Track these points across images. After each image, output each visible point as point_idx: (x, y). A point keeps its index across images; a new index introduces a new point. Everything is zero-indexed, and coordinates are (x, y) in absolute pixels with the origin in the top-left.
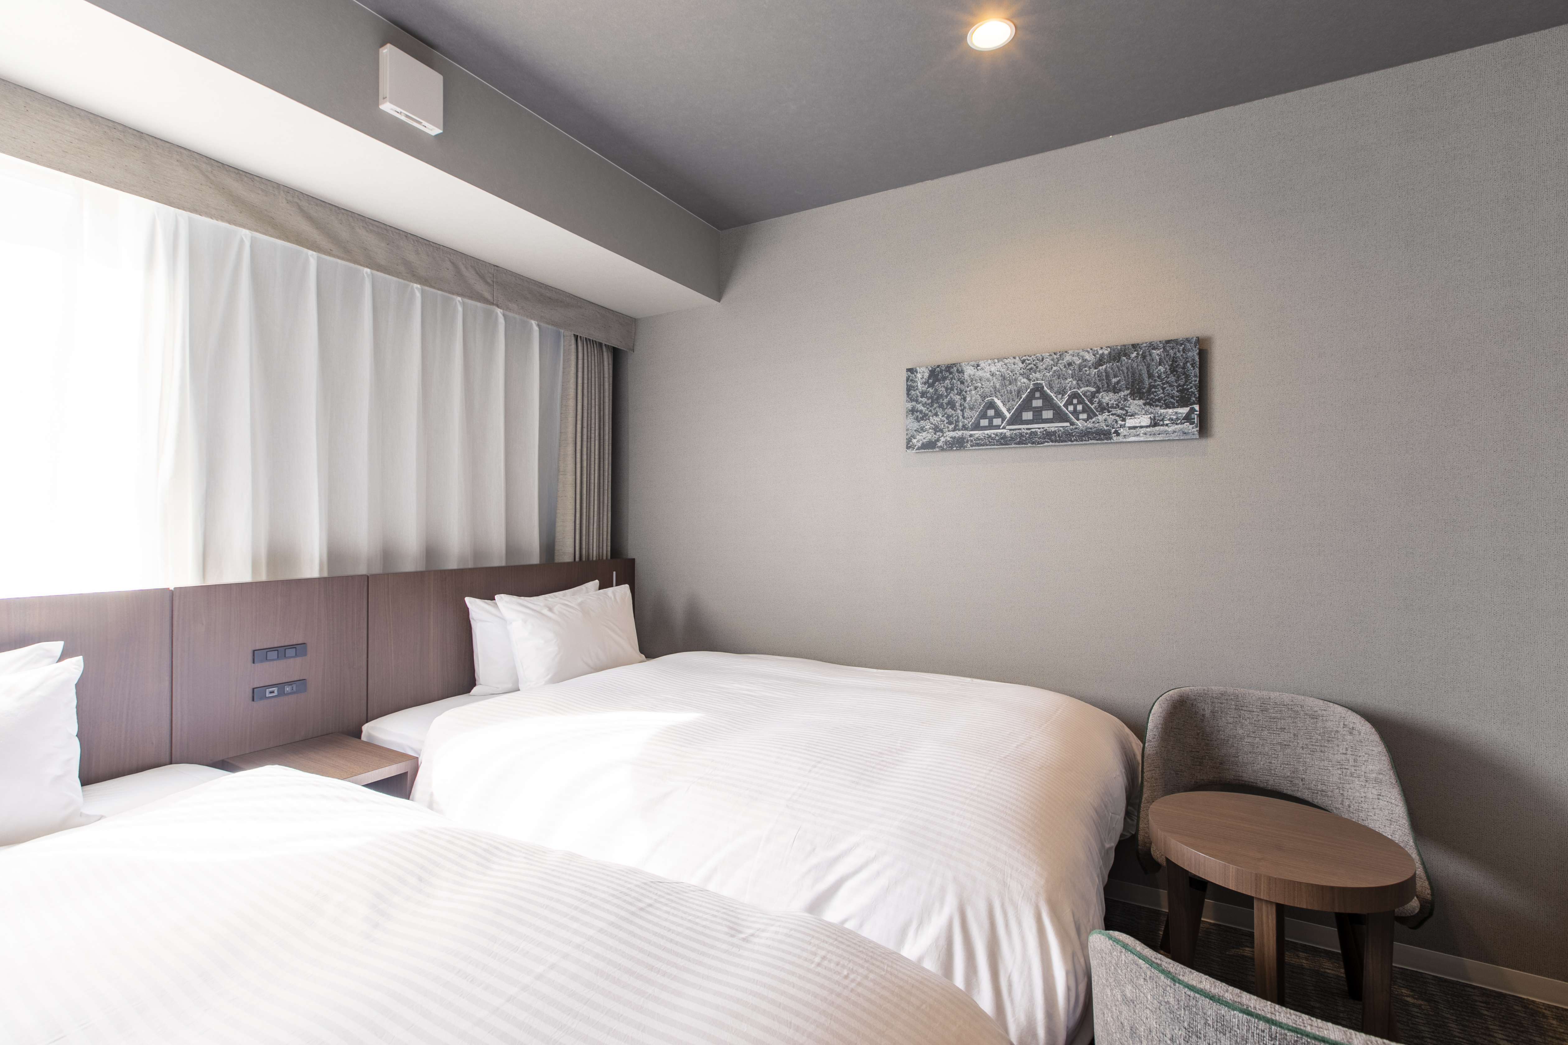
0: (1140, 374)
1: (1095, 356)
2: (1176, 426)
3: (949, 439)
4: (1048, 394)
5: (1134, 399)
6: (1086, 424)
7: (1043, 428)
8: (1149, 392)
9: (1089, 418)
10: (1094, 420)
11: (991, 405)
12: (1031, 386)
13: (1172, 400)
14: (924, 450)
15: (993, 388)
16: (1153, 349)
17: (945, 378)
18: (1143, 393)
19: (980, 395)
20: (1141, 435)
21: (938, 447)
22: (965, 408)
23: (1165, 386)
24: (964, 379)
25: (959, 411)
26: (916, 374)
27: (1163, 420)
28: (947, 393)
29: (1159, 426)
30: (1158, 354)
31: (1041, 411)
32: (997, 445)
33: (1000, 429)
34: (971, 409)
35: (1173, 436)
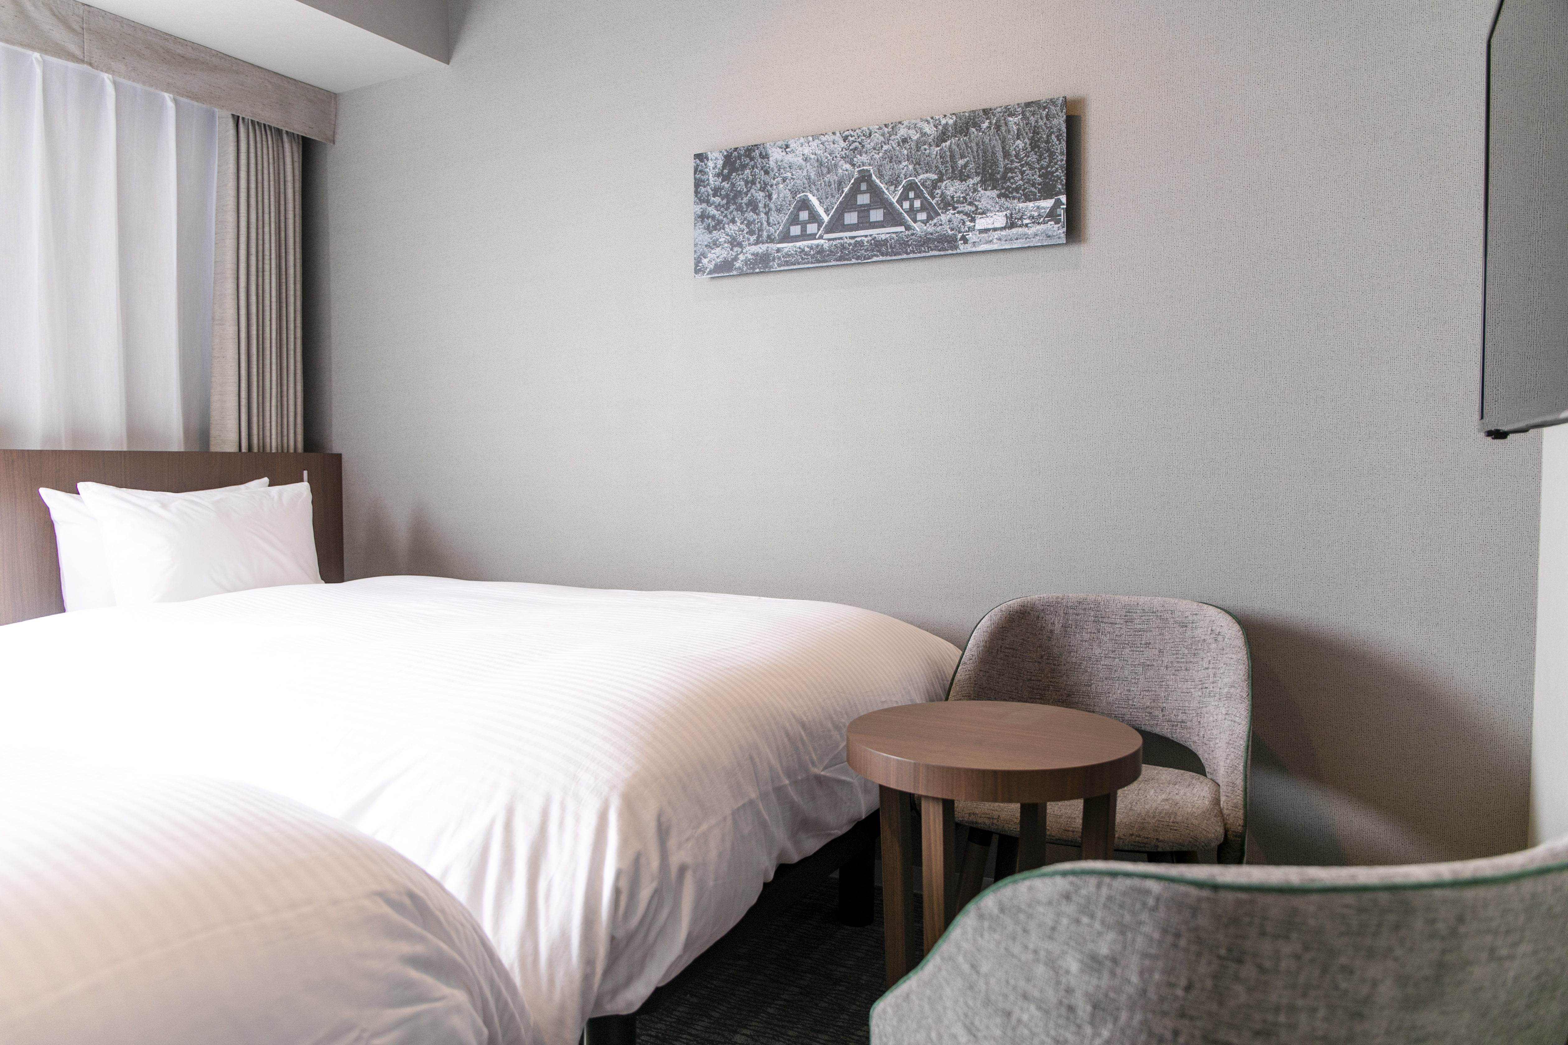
0: (993, 152)
1: (936, 127)
2: (1038, 227)
3: (750, 257)
4: (876, 185)
5: (986, 190)
6: (925, 228)
7: (871, 235)
8: (1005, 178)
9: (930, 218)
10: (935, 221)
11: (805, 204)
12: (856, 175)
13: (1033, 189)
14: (718, 273)
15: (806, 179)
16: (1009, 115)
17: (744, 167)
18: (997, 180)
19: (789, 190)
20: (995, 241)
21: (735, 268)
22: (770, 210)
23: (1024, 169)
24: (769, 167)
25: (763, 215)
26: (706, 162)
27: (1021, 218)
28: (747, 189)
29: (1017, 227)
30: (1015, 123)
31: (868, 211)
32: (812, 263)
33: (815, 239)
34: (779, 211)
35: (1035, 242)
